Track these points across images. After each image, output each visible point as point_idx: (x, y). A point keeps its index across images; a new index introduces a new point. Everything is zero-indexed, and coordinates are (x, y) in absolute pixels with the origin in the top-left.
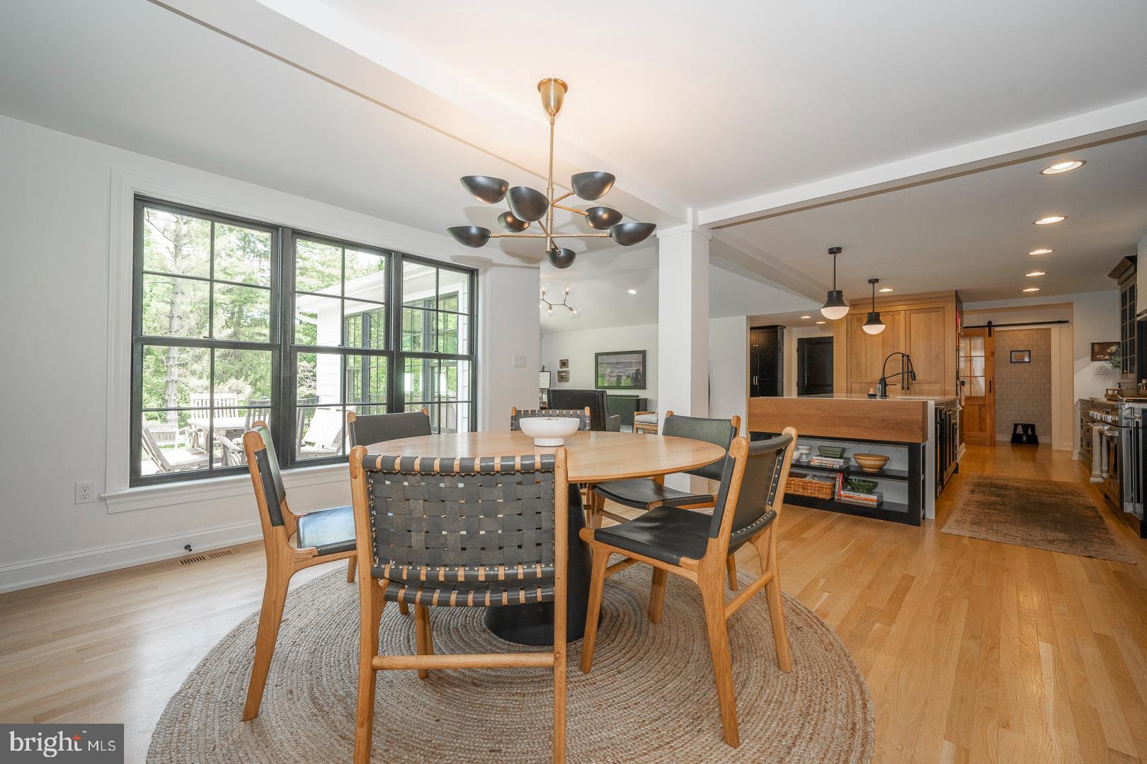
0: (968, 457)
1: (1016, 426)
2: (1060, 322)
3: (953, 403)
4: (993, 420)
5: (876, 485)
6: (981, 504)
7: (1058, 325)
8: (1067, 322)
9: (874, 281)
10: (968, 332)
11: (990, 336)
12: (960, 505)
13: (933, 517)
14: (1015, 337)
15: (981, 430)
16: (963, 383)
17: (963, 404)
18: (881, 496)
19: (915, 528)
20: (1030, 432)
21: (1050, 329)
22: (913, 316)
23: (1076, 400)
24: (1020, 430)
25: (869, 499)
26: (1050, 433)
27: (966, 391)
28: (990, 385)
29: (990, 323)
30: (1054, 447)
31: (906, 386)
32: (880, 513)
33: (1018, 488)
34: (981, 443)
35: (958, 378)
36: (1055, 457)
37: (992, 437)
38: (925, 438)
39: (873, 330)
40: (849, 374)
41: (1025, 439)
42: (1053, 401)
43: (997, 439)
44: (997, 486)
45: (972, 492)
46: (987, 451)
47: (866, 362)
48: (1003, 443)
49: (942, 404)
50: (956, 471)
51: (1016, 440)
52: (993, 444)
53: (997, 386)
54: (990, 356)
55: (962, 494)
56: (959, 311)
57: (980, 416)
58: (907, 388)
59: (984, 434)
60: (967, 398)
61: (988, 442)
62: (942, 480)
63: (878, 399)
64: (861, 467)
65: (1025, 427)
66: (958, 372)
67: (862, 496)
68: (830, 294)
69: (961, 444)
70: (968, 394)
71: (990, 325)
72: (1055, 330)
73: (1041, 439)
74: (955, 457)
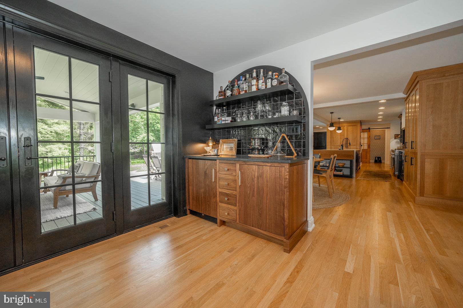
0: (363, 166)
1: (376, 157)
2: (388, 128)
3: (359, 151)
4: (369, 156)
5: (342, 170)
6: (365, 175)
7: (387, 129)
8: (389, 128)
9: (339, 118)
10: (364, 131)
11: (369, 132)
12: (361, 175)
13: (355, 177)
14: (376, 132)
15: (366, 159)
16: (362, 146)
17: (361, 151)
18: (343, 173)
19: (351, 179)
20: (379, 159)
21: (385, 130)
22: (349, 127)
23: (390, 150)
24: (377, 159)
25: (341, 173)
26: (384, 160)
27: (362, 148)
28: (369, 146)
29: (369, 128)
30: (385, 163)
31: (346, 147)
32: (344, 176)
33: (374, 172)
34: (366, 163)
35: (360, 144)
36: (385, 165)
37: (369, 161)
38: (354, 159)
39: (339, 132)
40: (331, 143)
41: (378, 161)
42: (385, 150)
43: (370, 161)
44: (369, 171)
45: (364, 172)
46: (368, 164)
47: (336, 140)
48: (372, 163)
49: (357, 151)
50: (359, 169)
51: (376, 162)
52: (369, 163)
53: (371, 146)
54: (369, 138)
55: (361, 173)
56: (361, 125)
57: (366, 155)
58: (347, 147)
59: (366, 160)
60: (363, 150)
61: (368, 162)
62: (357, 169)
63: (341, 150)
64: (339, 166)
65: (378, 158)
66: (360, 143)
67: (339, 172)
68: (330, 124)
69: (361, 162)
70: (363, 149)
71: (369, 129)
72: (386, 130)
73: (382, 161)
74: (359, 165)
